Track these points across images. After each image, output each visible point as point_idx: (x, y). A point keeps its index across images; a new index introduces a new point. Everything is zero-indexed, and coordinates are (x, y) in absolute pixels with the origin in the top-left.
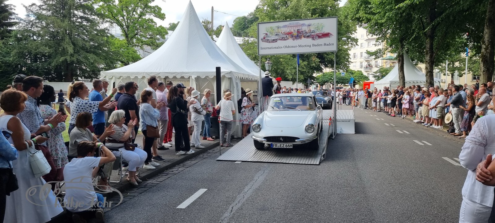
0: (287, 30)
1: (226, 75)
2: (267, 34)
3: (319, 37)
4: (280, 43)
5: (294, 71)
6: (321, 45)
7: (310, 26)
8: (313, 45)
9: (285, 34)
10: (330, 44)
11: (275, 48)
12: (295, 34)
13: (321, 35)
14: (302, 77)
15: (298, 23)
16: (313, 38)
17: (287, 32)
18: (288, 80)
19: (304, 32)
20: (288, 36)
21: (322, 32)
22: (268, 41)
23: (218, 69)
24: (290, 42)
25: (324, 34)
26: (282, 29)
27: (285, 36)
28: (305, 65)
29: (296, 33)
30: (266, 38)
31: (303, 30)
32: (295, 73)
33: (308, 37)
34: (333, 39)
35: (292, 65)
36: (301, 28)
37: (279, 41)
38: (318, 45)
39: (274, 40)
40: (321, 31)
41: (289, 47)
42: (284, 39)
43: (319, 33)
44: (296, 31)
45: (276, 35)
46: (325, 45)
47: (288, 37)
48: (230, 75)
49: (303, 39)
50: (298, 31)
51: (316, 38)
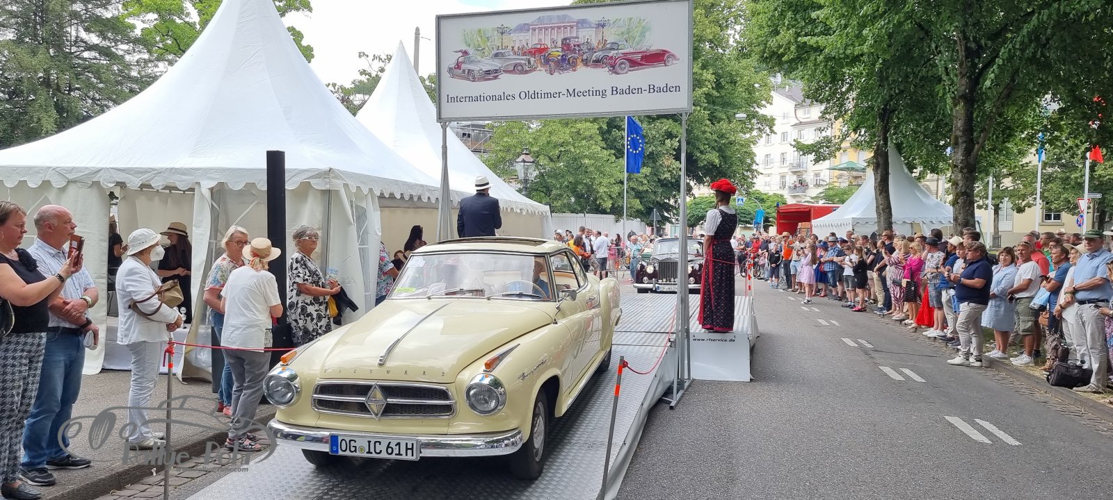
0: (531, 40)
1: (312, 182)
2: (465, 53)
3: (634, 64)
4: (509, 83)
5: (616, 189)
6: (640, 90)
7: (603, 26)
8: (615, 91)
9: (524, 54)
10: (667, 89)
11: (493, 98)
12: (557, 53)
13: (638, 57)
14: (637, 204)
15: (565, 17)
16: (613, 68)
17: (530, 46)
18: (604, 212)
19: (584, 48)
20: (532, 59)
21: (644, 49)
22: (470, 76)
23: (275, 160)
24: (540, 79)
25: (648, 54)
26: (514, 36)
27: (522, 60)
28: (646, 175)
29: (560, 50)
30: (463, 66)
31: (581, 41)
32: (620, 194)
33: (598, 63)
34: (678, 72)
35: (612, 176)
36: (575, 35)
37: (504, 77)
38: (630, 91)
39: (488, 72)
40: (638, 43)
41: (536, 95)
42: (520, 68)
43: (632, 51)
44: (559, 44)
45: (496, 55)
46: (652, 90)
47: (532, 62)
48: (327, 180)
49: (582, 70)
50: (566, 44)
51: (623, 66)
